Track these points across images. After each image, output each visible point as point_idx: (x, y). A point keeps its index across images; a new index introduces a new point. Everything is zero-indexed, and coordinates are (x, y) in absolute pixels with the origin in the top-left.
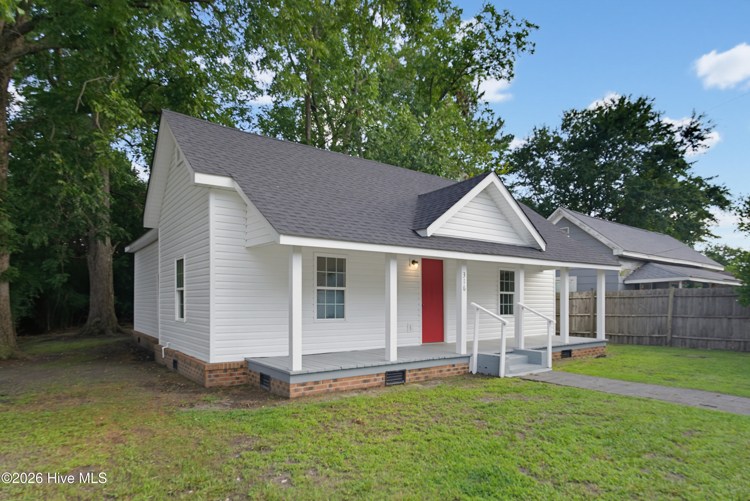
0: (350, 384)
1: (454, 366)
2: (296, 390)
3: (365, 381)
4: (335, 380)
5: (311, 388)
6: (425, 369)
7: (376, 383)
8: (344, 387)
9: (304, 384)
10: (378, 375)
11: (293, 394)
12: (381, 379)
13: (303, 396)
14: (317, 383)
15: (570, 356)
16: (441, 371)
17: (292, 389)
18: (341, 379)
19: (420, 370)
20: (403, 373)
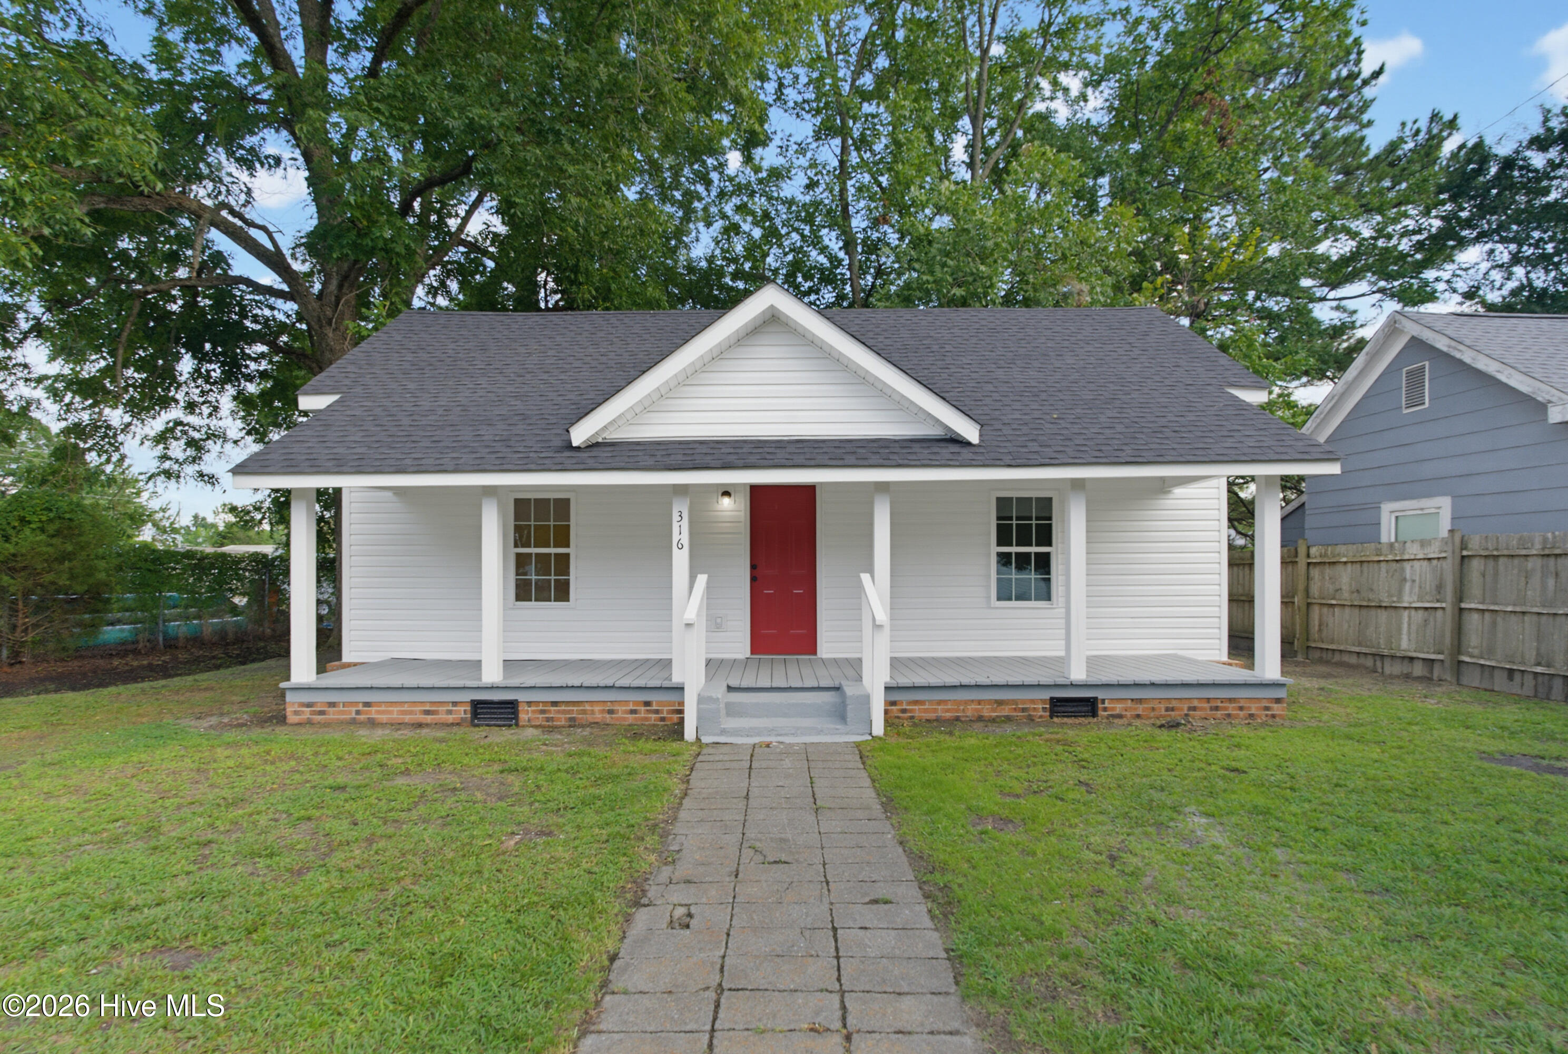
0: (395, 714)
1: (647, 704)
2: (296, 713)
3: (427, 712)
4: (367, 704)
5: (322, 713)
6: (568, 703)
7: (451, 718)
8: (384, 718)
9: (309, 705)
10: (455, 704)
11: (292, 718)
12: (463, 712)
13: (310, 722)
14: (332, 705)
15: (1094, 714)
16: (611, 712)
17: (289, 710)
18: (379, 704)
19: (555, 704)
20: (512, 705)
